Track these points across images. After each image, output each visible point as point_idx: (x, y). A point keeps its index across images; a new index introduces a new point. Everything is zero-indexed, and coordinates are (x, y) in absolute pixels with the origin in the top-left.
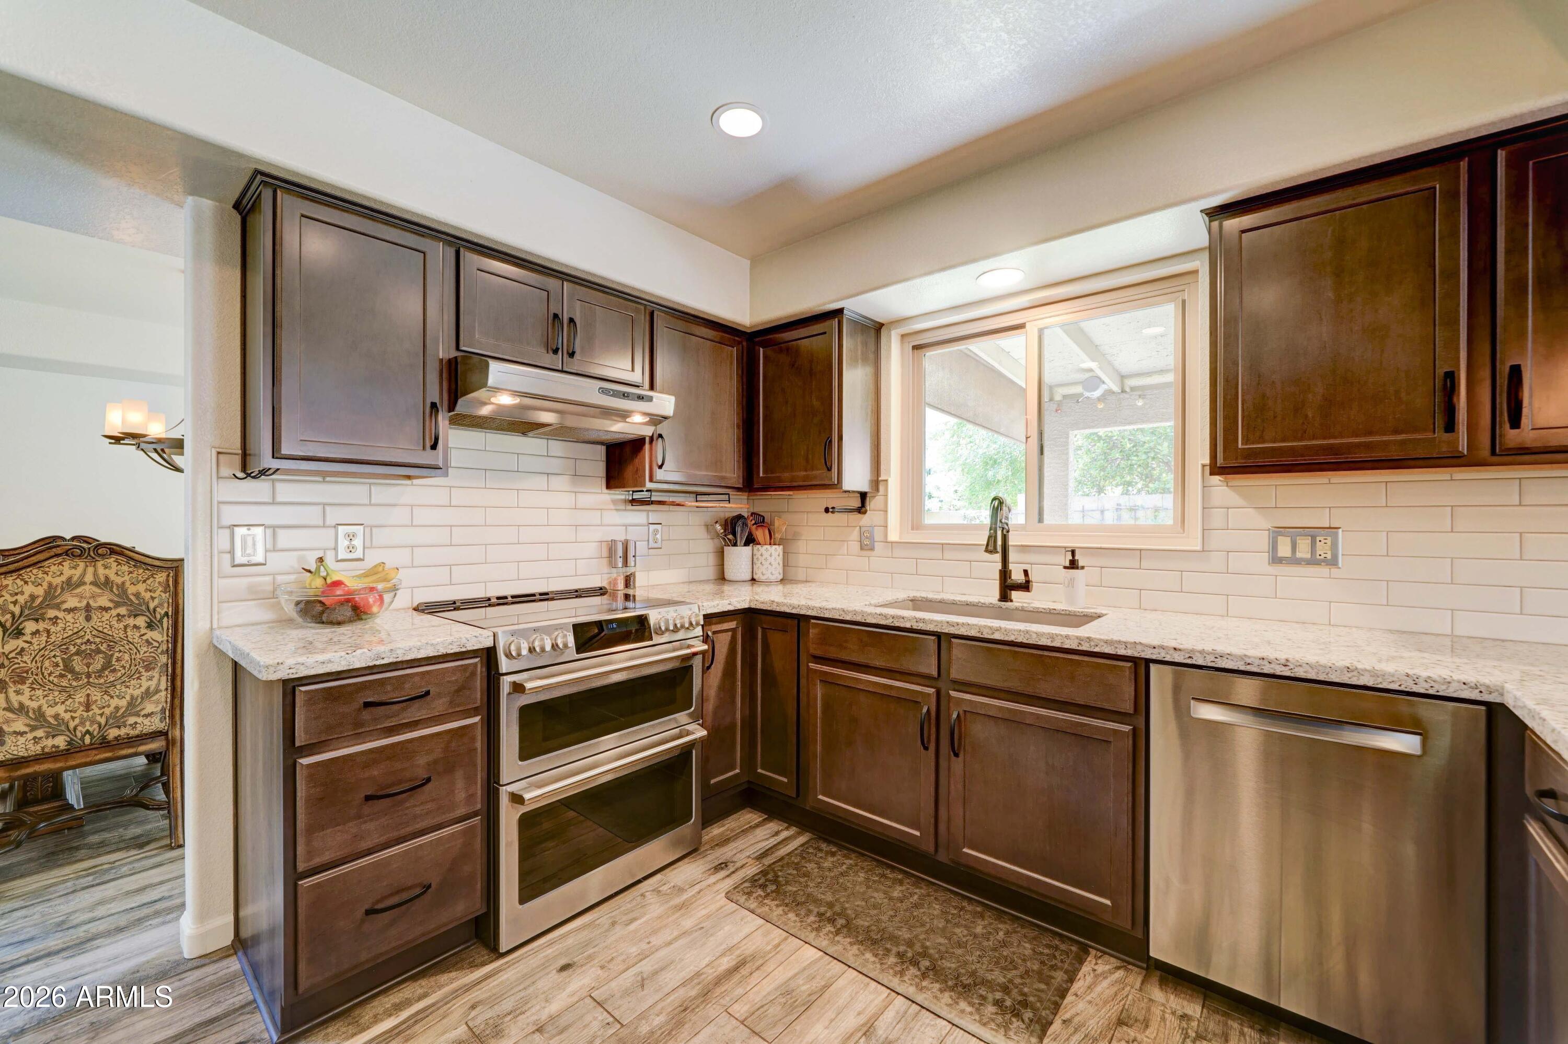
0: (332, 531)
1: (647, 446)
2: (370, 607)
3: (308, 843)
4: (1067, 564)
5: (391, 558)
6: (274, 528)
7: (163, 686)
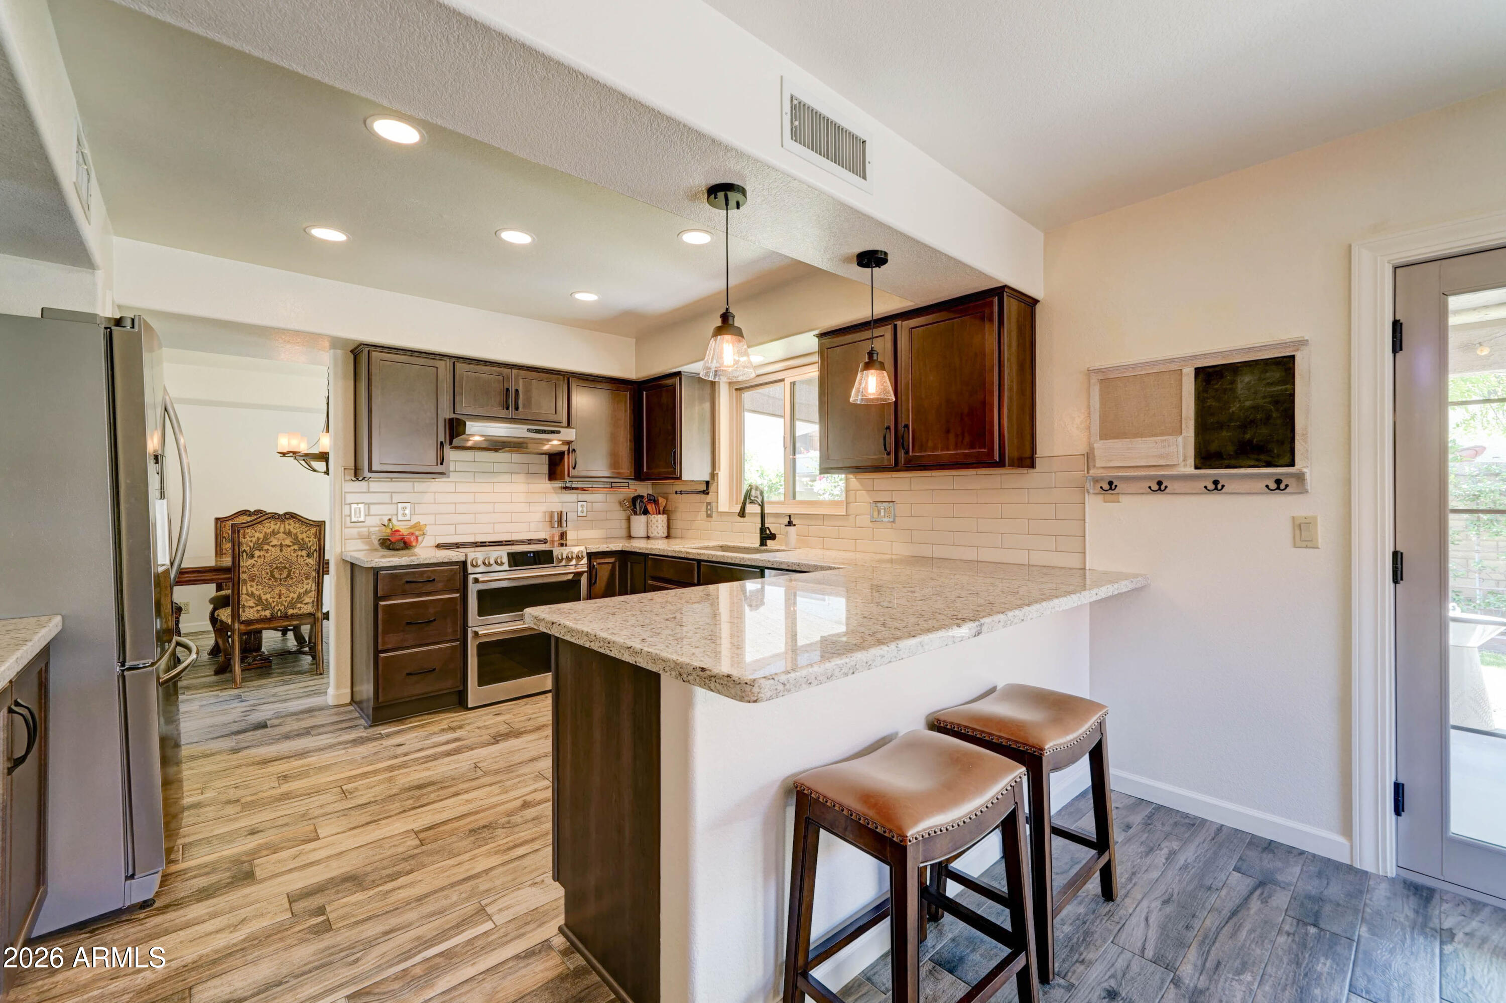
0: (396, 506)
1: (566, 456)
2: (411, 542)
3: (383, 638)
4: (787, 523)
5: (423, 520)
6: (369, 504)
7: (313, 589)
